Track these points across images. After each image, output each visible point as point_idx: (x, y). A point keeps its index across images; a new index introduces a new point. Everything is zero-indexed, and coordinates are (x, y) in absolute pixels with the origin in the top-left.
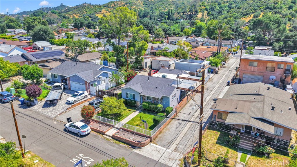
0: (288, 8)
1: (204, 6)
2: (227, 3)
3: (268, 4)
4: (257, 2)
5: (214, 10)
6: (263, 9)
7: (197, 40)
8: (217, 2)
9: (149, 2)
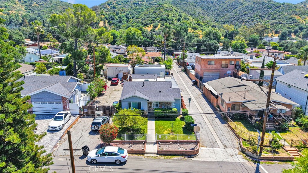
0: (178, 20)
1: (103, 15)
2: (124, 14)
3: (162, 16)
4: (153, 14)
5: (113, 19)
6: (159, 20)
7: (122, 48)
8: (115, 12)
9: (33, 6)
